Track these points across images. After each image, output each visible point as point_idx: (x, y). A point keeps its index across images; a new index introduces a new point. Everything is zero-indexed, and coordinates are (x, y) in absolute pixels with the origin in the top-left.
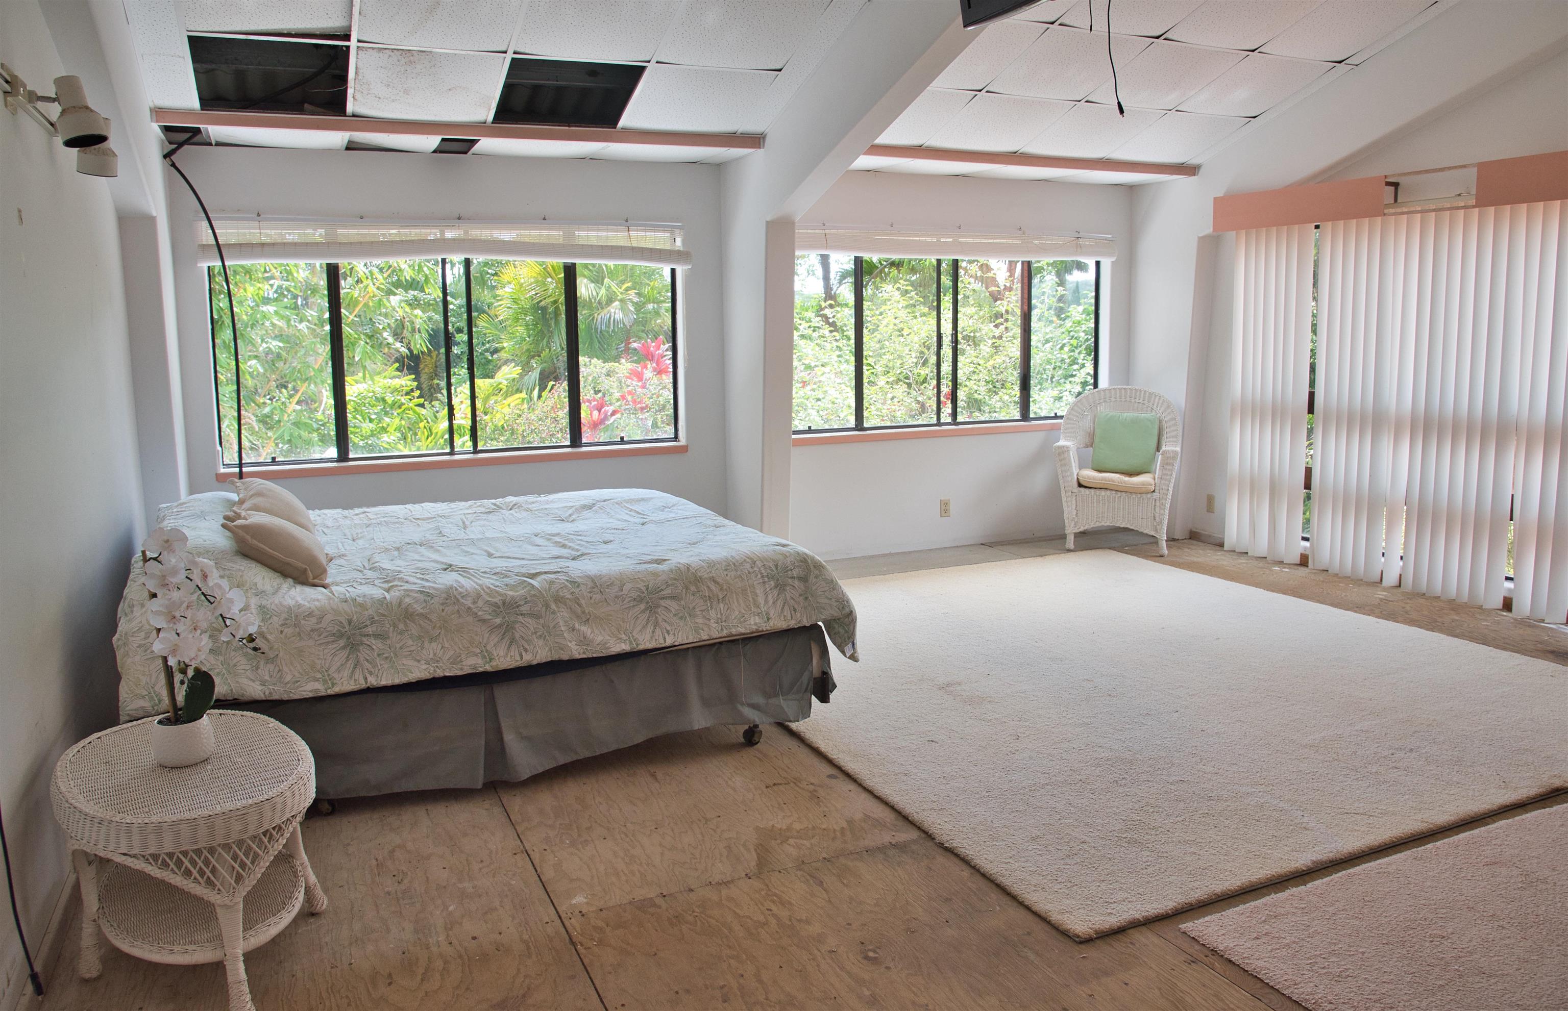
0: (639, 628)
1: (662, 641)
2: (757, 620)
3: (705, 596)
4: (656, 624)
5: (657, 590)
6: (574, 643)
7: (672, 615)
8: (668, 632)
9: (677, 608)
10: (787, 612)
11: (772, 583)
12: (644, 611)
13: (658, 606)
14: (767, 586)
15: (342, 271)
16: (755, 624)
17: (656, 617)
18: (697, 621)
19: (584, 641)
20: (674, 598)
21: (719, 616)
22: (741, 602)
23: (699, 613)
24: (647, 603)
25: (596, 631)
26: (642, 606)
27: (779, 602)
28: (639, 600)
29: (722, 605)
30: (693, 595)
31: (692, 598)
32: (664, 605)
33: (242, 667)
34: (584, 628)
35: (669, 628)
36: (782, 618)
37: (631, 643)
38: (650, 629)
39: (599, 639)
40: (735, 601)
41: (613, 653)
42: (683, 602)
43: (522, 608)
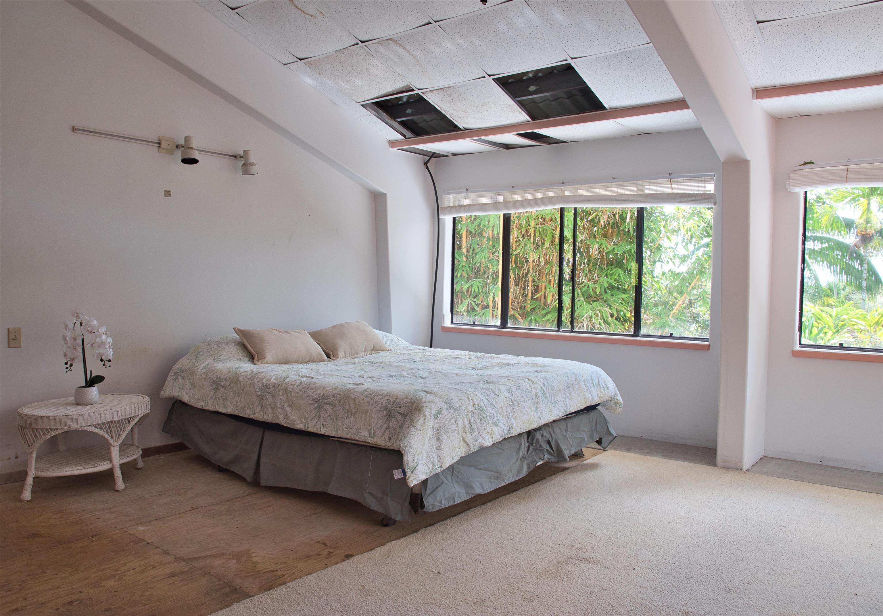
0: (311, 418)
1: (319, 430)
2: (366, 434)
3: (346, 409)
4: (319, 418)
5: (327, 398)
6: (282, 416)
7: (327, 416)
8: (323, 425)
9: (331, 412)
10: (387, 436)
11: (385, 413)
12: (315, 409)
13: (322, 408)
14: (381, 413)
15: (512, 219)
16: (364, 436)
17: (320, 414)
18: (338, 423)
19: (286, 417)
20: (332, 405)
21: (349, 425)
22: (363, 419)
23: (340, 419)
24: (319, 404)
25: (293, 413)
26: (316, 405)
27: (384, 426)
28: (316, 401)
29: (352, 418)
30: (341, 406)
31: (340, 408)
32: (326, 408)
33: (187, 387)
34: (288, 409)
35: (324, 423)
36: (383, 439)
37: (305, 426)
38: (315, 420)
39: (292, 417)
40: (360, 418)
41: (297, 428)
42: (335, 410)
43: (270, 390)
